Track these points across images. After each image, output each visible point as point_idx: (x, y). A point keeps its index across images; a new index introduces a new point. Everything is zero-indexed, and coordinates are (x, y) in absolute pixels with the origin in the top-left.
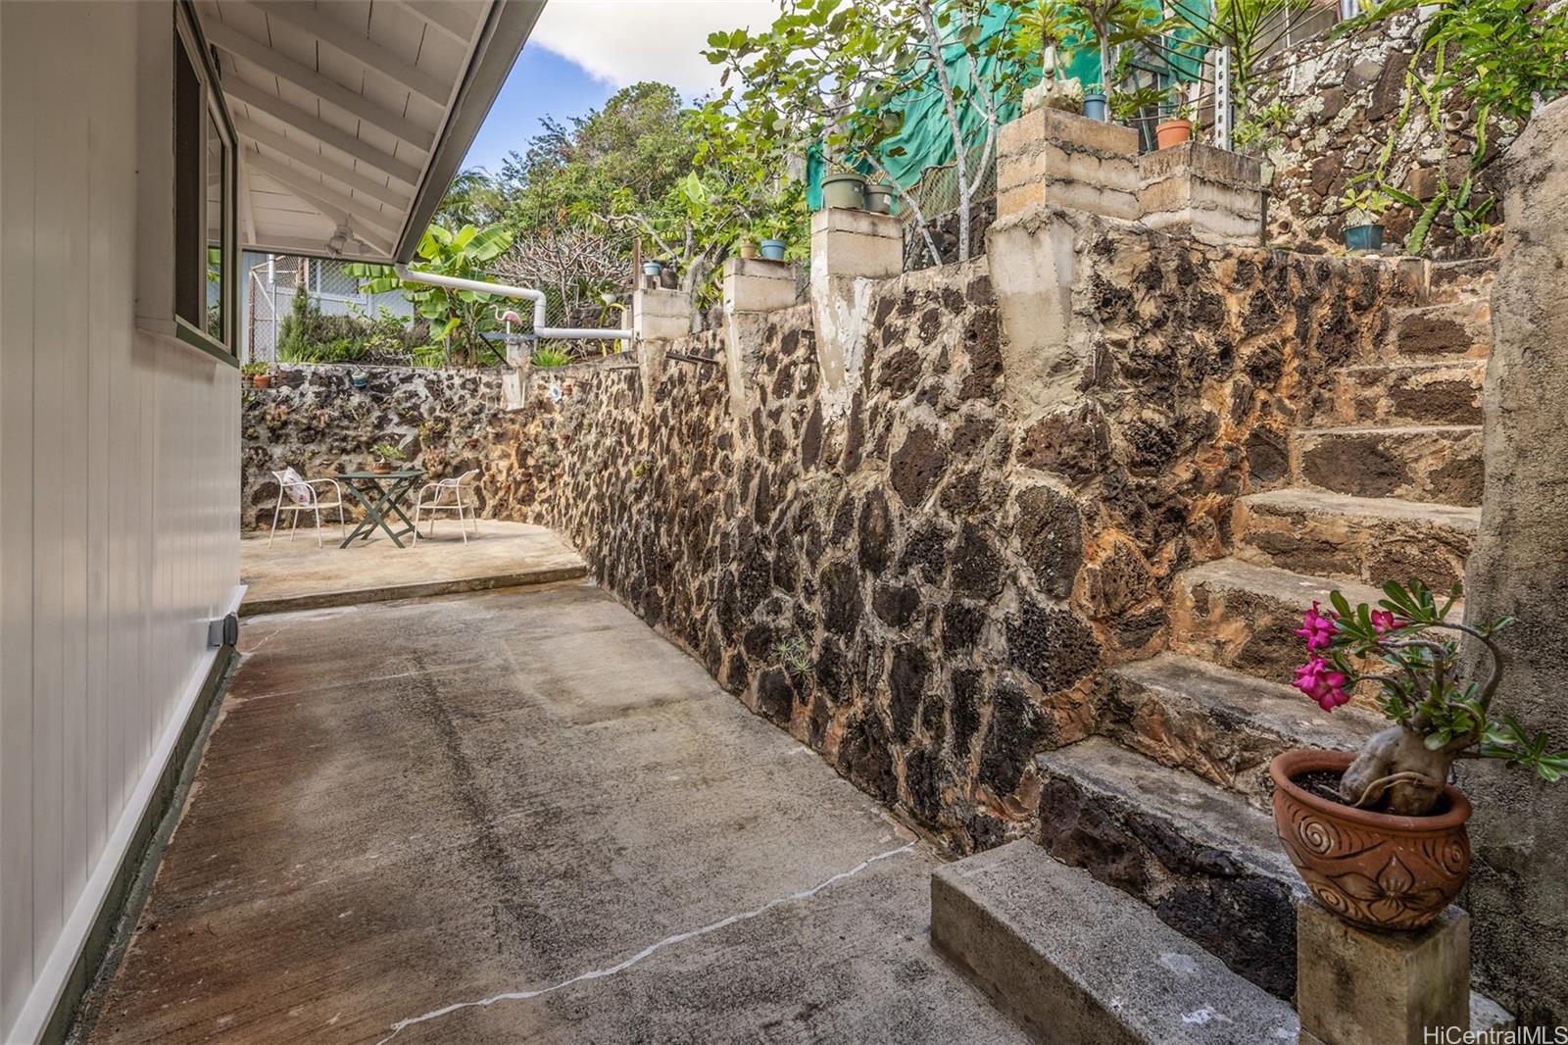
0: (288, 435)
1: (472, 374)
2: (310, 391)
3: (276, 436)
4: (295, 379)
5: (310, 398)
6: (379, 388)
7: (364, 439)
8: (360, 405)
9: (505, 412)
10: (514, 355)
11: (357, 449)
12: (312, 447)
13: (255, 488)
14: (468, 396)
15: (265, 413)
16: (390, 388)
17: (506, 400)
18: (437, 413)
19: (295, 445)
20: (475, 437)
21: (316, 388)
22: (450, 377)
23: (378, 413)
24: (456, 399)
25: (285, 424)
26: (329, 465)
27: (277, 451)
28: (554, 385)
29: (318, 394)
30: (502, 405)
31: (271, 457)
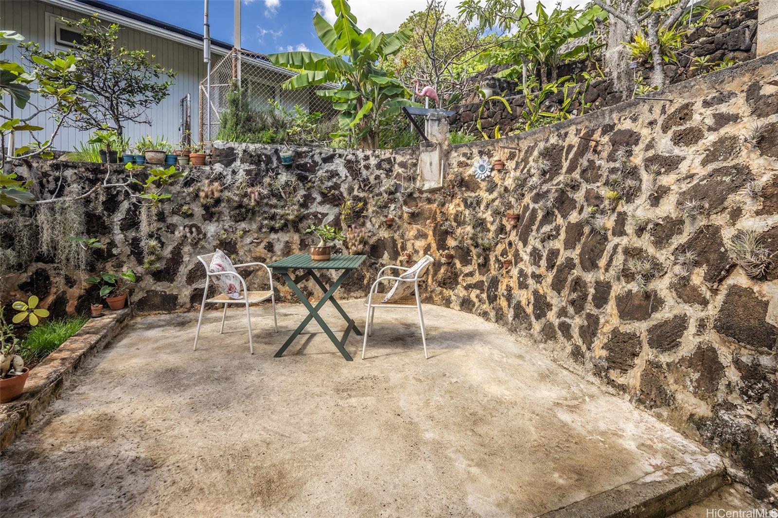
0: (221, 213)
1: (386, 154)
2: (241, 168)
3: (210, 214)
4: (227, 157)
5: (241, 176)
6: (303, 167)
7: (291, 217)
8: (287, 184)
9: (421, 192)
10: (434, 131)
11: (283, 228)
12: (243, 225)
13: (190, 267)
14: (383, 176)
15: (199, 190)
16: (313, 168)
17: (423, 180)
18: (356, 193)
19: (228, 223)
20: (390, 216)
21: (246, 166)
22: (367, 158)
23: (302, 192)
24: (372, 178)
25: (218, 201)
26: (258, 244)
27: (211, 229)
28: (477, 161)
29: (248, 172)
30: (418, 184)
31: (205, 235)
